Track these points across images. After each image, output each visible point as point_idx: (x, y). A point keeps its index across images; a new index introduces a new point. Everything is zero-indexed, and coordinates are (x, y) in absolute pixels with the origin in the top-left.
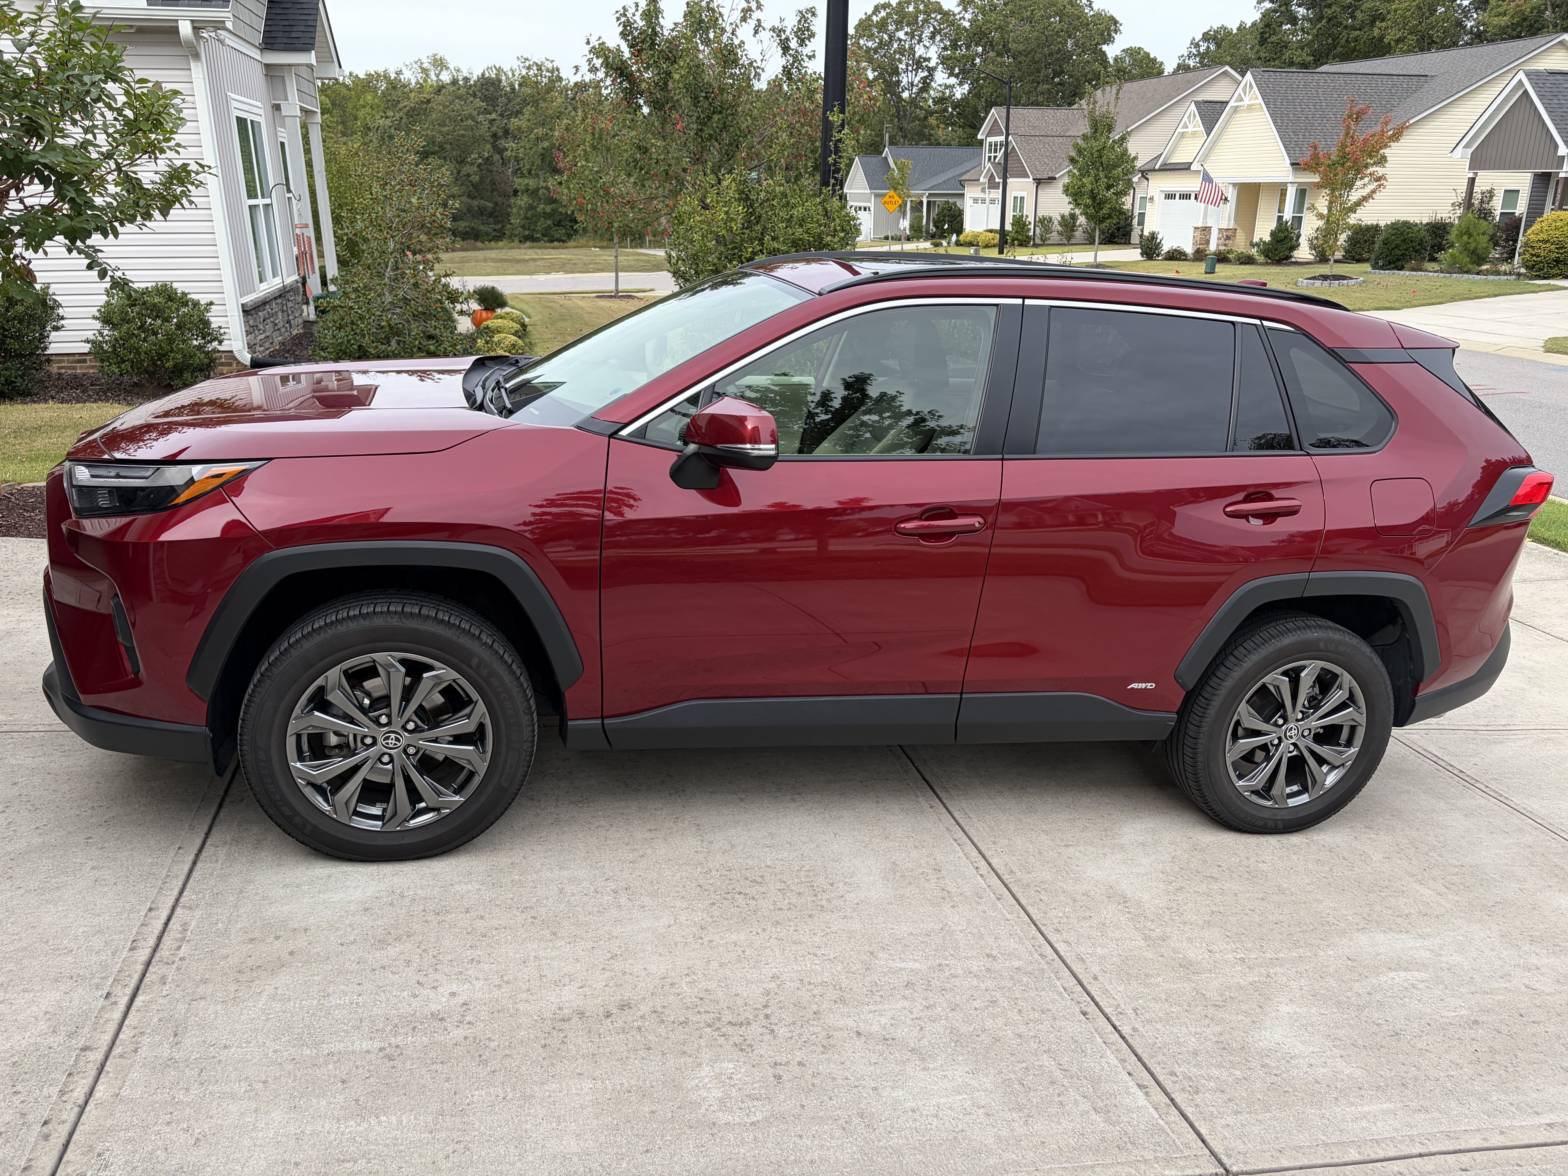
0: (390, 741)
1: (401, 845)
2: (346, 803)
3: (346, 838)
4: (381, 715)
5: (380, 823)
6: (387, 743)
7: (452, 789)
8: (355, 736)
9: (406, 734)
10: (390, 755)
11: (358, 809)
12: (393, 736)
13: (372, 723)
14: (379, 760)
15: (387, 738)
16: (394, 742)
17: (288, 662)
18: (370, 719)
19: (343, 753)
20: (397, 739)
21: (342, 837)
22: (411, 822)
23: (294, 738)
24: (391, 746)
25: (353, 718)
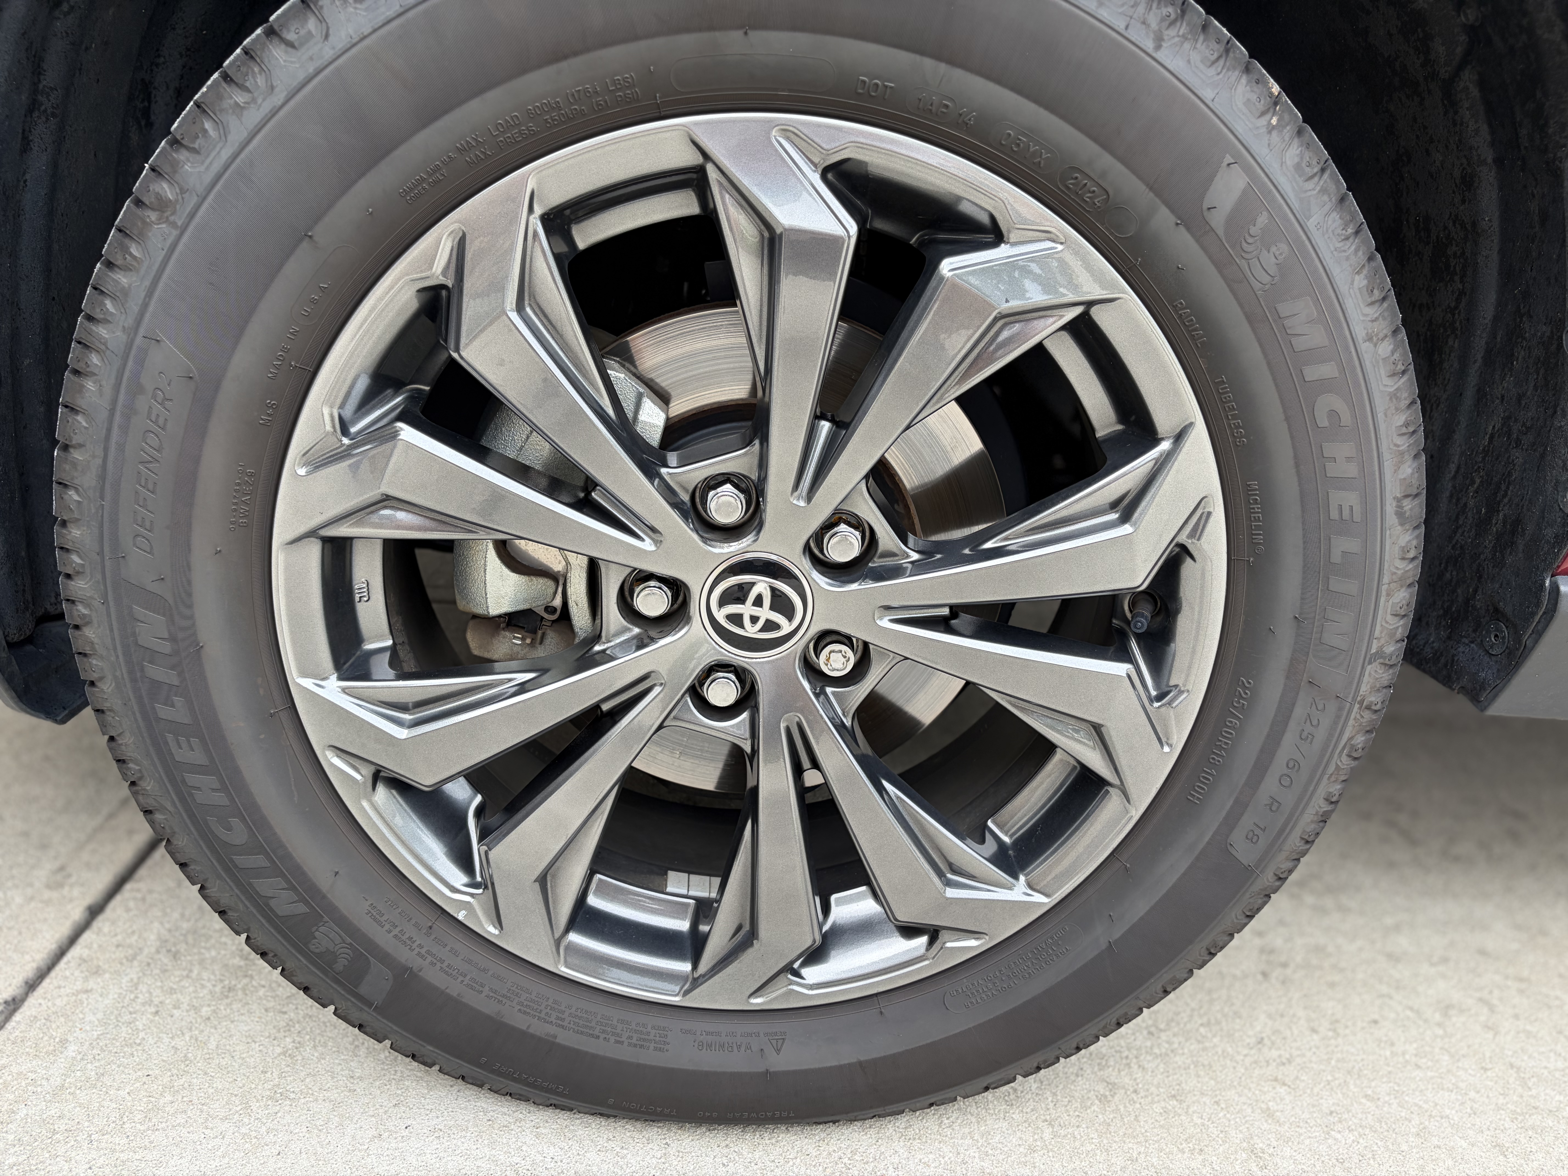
0: (746, 609)
1: (767, 1076)
2: (543, 880)
3: (539, 1028)
4: (714, 482)
5: (685, 967)
6: (736, 619)
7: (990, 847)
8: (593, 569)
9: (822, 581)
10: (741, 675)
11: (593, 900)
12: (762, 585)
13: (674, 516)
14: (696, 693)
15: (738, 595)
16: (766, 613)
17: (253, 117)
18: (668, 492)
19: (541, 652)
20: (781, 604)
21: (520, 1021)
22: (813, 974)
23: (313, 553)
24: (751, 631)
25: (590, 484)
